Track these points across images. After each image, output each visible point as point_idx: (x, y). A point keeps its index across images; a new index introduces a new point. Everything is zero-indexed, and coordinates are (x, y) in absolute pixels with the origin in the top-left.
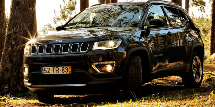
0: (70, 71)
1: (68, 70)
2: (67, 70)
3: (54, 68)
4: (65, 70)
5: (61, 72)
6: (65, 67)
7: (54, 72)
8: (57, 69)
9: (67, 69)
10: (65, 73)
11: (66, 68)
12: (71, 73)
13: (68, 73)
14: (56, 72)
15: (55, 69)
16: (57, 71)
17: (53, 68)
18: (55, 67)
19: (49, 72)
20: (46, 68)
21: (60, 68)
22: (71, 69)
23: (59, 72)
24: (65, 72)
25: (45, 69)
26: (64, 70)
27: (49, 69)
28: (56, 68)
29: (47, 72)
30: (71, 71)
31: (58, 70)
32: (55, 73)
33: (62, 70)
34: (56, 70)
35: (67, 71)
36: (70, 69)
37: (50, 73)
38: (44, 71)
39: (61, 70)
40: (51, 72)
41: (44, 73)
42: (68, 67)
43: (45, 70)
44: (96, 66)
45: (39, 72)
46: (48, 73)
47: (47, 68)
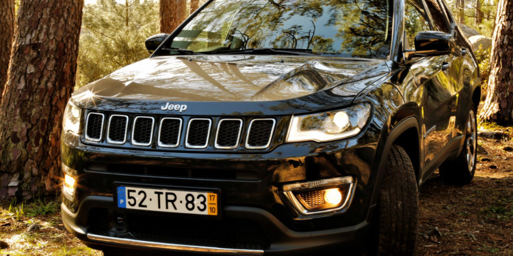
0: (212, 206)
1: (206, 203)
2: (203, 203)
3: (159, 194)
4: (195, 202)
5: (181, 209)
6: (196, 194)
7: (159, 207)
8: (171, 197)
9: (202, 199)
10: (196, 211)
11: (198, 197)
12: (216, 214)
13: (206, 213)
14: (167, 208)
15: (163, 197)
16: (170, 204)
17: (156, 193)
18: (165, 191)
19: (143, 204)
20: (134, 191)
21: (181, 195)
22: (215, 201)
23: (175, 208)
24: (196, 208)
25: (132, 194)
26: (192, 202)
27: (142, 195)
28: (167, 194)
29: (138, 203)
30: (216, 206)
31: (173, 202)
32: (163, 209)
33: (188, 202)
34: (167, 201)
35: (202, 207)
36: (212, 202)
37: (146, 206)
38: (127, 200)
39: (185, 202)
40: (152, 206)
41: (128, 207)
42: (206, 194)
43: (130, 198)
44: (295, 192)
45: (111, 199)
46: (140, 205)
47: (138, 190)
